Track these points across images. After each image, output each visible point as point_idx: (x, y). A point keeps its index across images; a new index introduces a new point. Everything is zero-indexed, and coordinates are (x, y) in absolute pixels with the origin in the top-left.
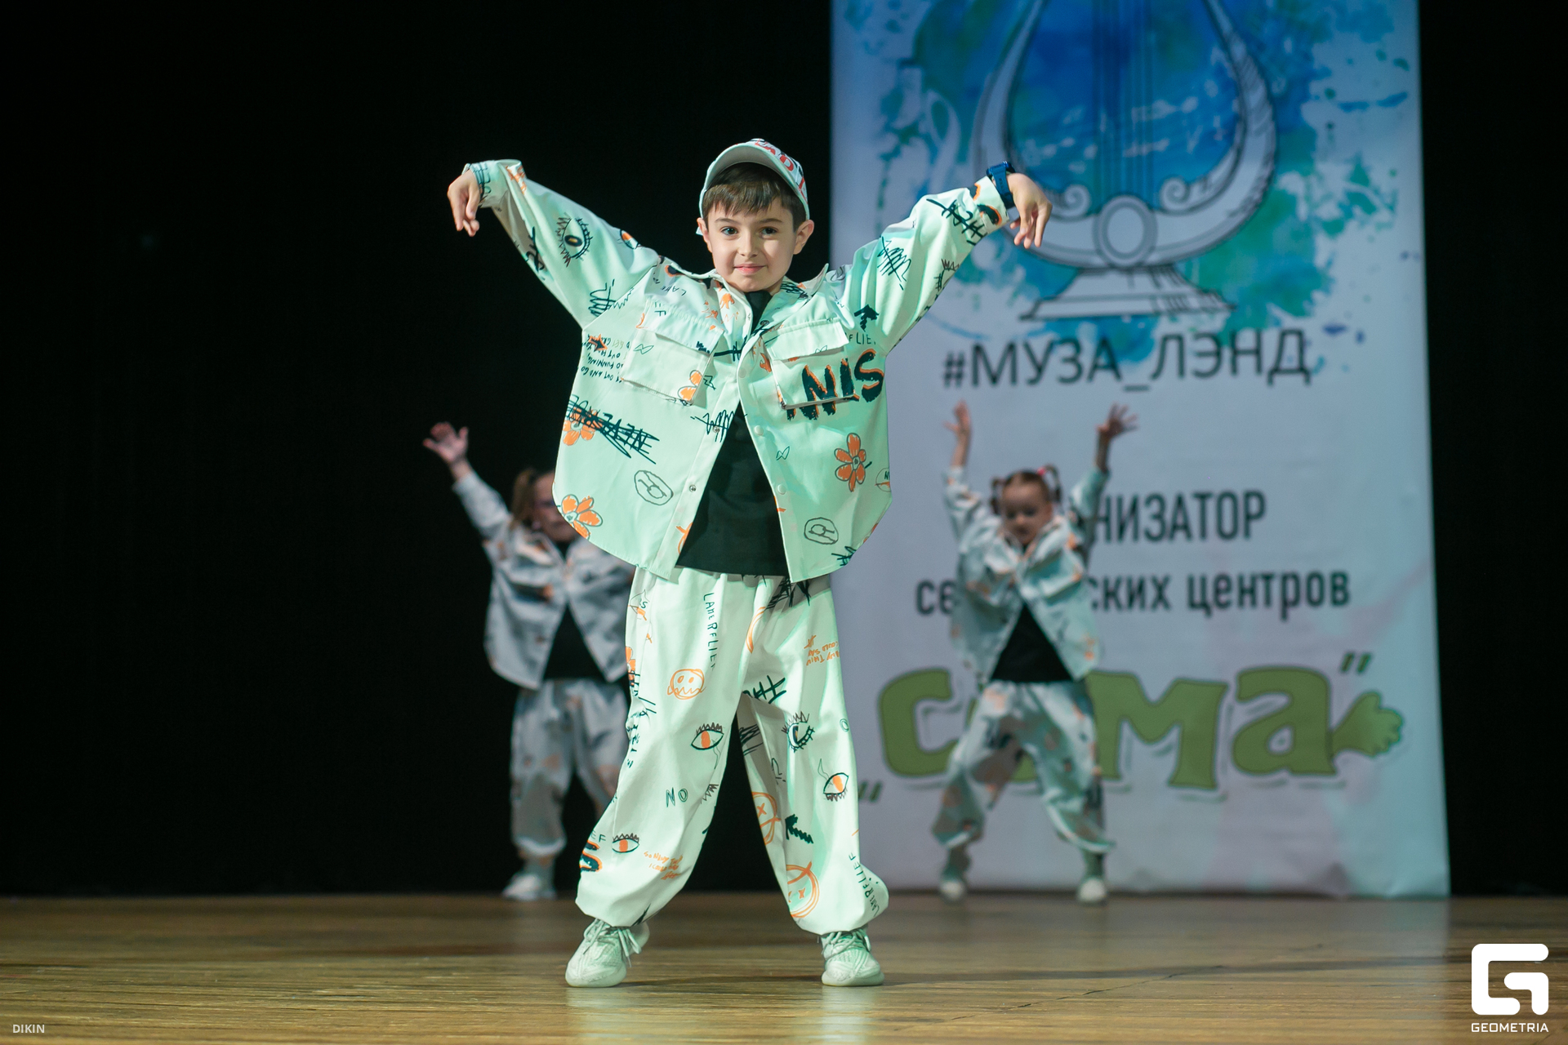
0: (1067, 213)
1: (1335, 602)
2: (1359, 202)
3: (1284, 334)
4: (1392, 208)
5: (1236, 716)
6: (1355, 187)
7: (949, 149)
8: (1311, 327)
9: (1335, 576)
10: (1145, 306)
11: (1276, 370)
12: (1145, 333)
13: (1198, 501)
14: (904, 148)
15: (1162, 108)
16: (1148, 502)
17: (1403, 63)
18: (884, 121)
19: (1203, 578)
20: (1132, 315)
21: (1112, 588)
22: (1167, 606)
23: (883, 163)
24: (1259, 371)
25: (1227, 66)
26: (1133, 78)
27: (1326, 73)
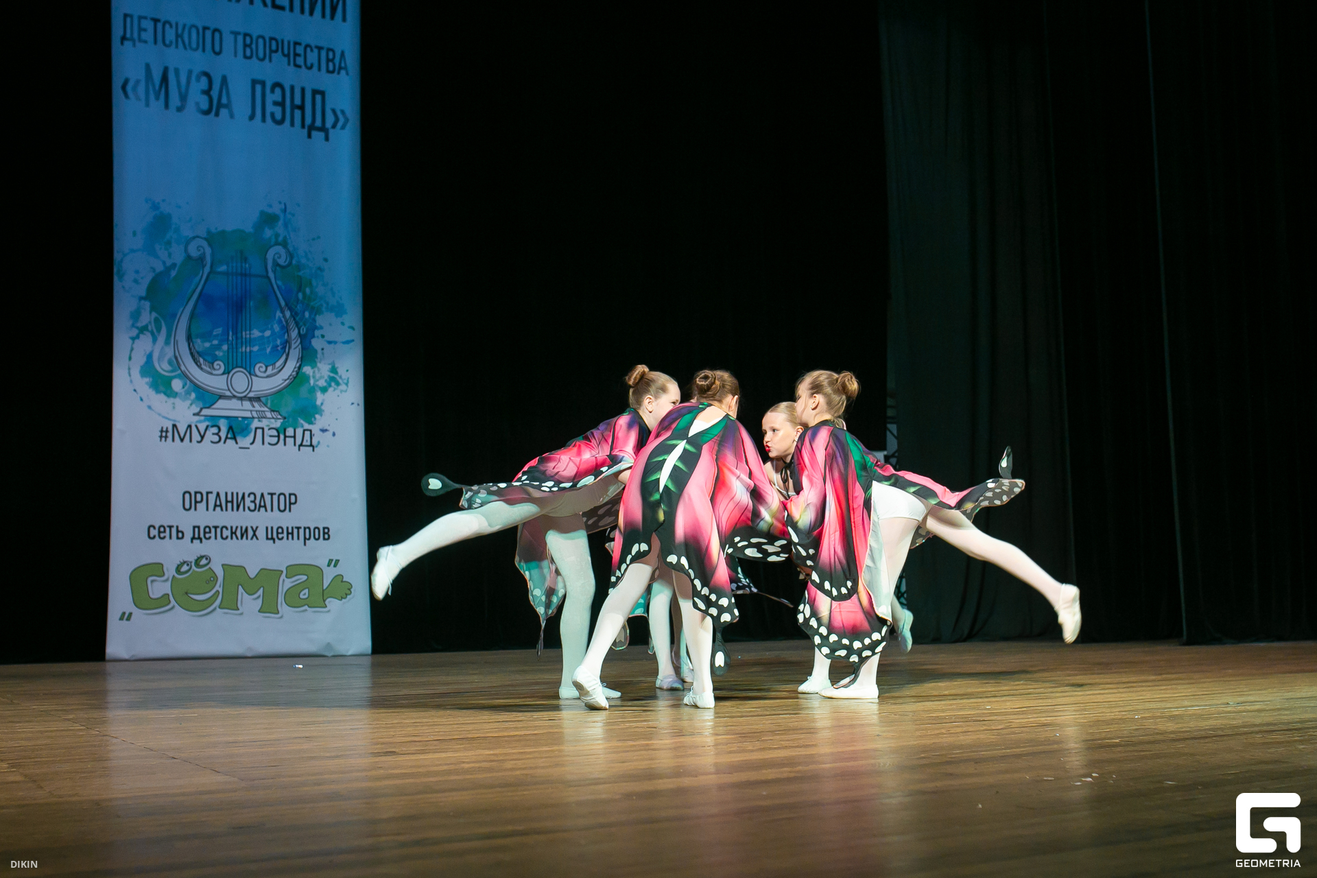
0: (214, 372)
1: (324, 539)
2: (334, 380)
3: (304, 431)
4: (347, 384)
5: (286, 584)
6: (332, 375)
7: (161, 339)
8: (315, 429)
9: (324, 528)
10: (248, 414)
11: (301, 445)
12: (248, 425)
13: (270, 496)
14: (141, 336)
15: (256, 333)
16: (249, 496)
17: (353, 328)
18: (131, 322)
19: (272, 528)
20: (243, 418)
21: (234, 530)
22: (257, 539)
23: (131, 341)
24: (295, 445)
25: (283, 319)
26: (244, 318)
27: (321, 328)
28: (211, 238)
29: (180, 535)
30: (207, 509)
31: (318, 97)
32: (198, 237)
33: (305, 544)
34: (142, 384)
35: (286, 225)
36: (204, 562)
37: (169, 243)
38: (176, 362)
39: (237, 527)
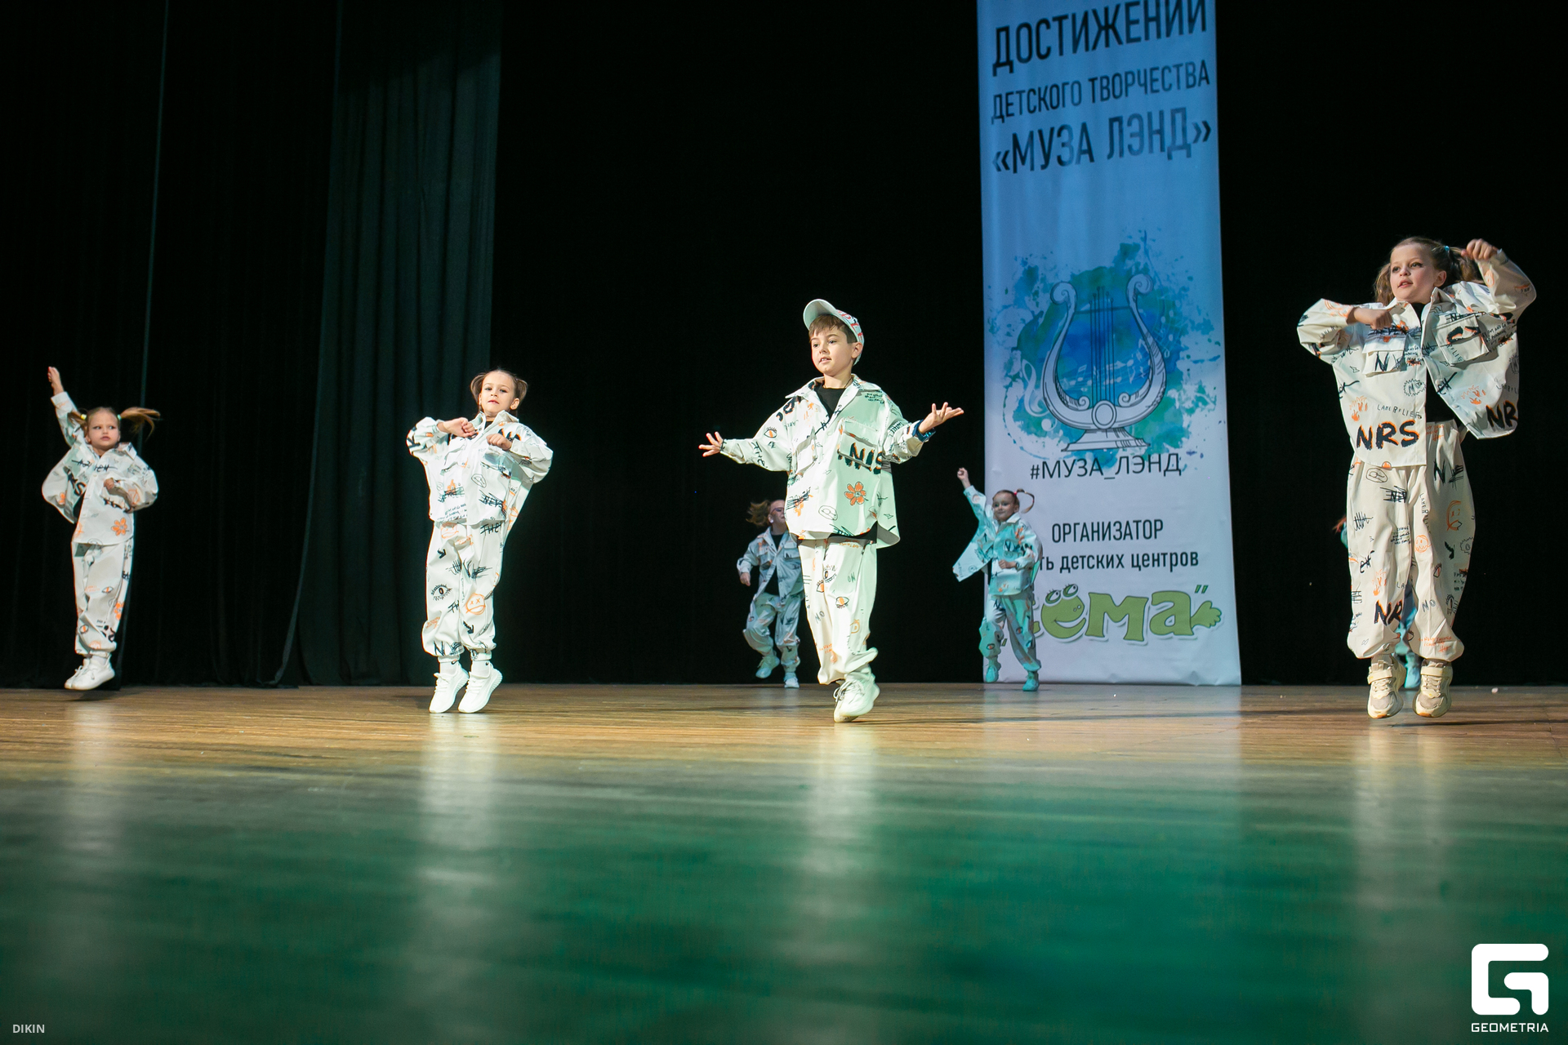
0: (1080, 408)
1: (1192, 564)
2: (1201, 401)
3: (1170, 455)
4: (1214, 403)
5: (1152, 611)
6: (1199, 395)
7: (1032, 383)
8: (1181, 452)
9: (1192, 554)
10: (1113, 445)
11: (1167, 470)
12: (1113, 456)
13: (1135, 524)
14: (1014, 383)
15: (1119, 365)
16: (1114, 525)
17: (1218, 343)
18: (1005, 372)
19: (1138, 555)
20: (1108, 449)
21: (1100, 559)
22: (1123, 567)
23: (1005, 390)
24: (1160, 470)
25: (1145, 346)
26: (1107, 353)
27: (1187, 348)
28: (1076, 281)
29: (1050, 566)
30: (1075, 540)
31: (1179, 117)
32: (1062, 282)
33: (1171, 570)
34: (1015, 427)
35: (1146, 252)
36: (1072, 590)
37: (1036, 293)
38: (1045, 403)
39: (1103, 556)
